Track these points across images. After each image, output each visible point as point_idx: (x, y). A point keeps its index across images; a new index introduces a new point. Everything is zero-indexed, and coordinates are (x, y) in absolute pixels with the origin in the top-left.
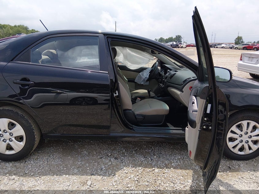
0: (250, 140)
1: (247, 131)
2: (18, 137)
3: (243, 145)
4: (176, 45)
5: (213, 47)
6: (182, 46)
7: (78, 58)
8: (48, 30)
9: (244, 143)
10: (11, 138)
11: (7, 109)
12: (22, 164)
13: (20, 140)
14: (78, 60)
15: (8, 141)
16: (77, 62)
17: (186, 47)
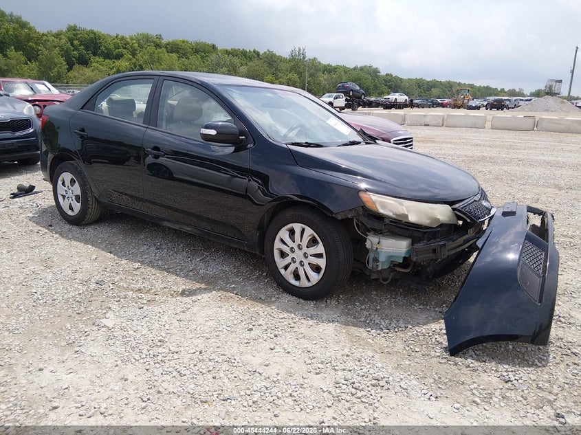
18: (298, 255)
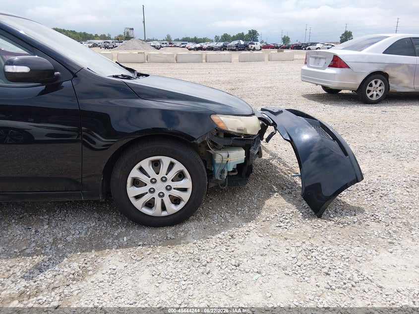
0: (167, 193)
1: (166, 176)
3: (154, 198)
4: (244, 45)
5: (304, 49)
6: (254, 48)
9: (155, 195)
17: (261, 49)
18: (160, 187)
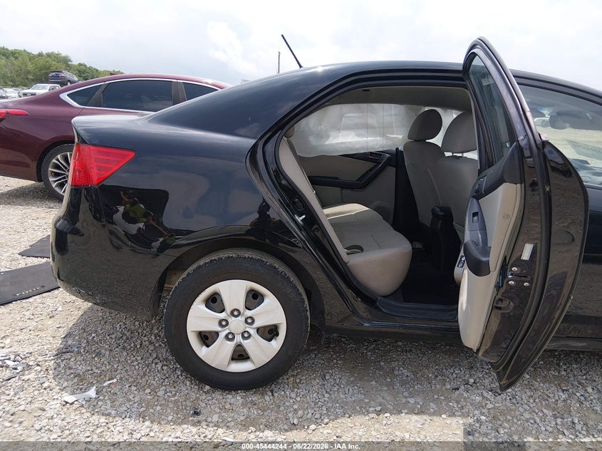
2: (265, 327)
7: (333, 134)
8: (301, 67)
10: (247, 329)
11: (247, 256)
12: (267, 398)
13: (270, 336)
14: (331, 138)
15: (238, 339)
16: (327, 143)
